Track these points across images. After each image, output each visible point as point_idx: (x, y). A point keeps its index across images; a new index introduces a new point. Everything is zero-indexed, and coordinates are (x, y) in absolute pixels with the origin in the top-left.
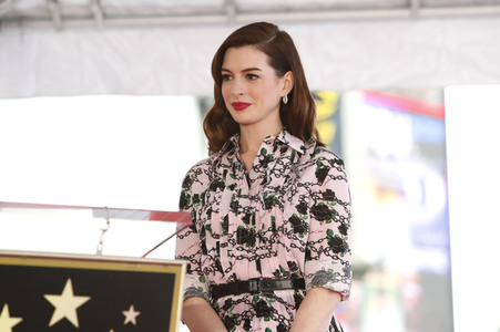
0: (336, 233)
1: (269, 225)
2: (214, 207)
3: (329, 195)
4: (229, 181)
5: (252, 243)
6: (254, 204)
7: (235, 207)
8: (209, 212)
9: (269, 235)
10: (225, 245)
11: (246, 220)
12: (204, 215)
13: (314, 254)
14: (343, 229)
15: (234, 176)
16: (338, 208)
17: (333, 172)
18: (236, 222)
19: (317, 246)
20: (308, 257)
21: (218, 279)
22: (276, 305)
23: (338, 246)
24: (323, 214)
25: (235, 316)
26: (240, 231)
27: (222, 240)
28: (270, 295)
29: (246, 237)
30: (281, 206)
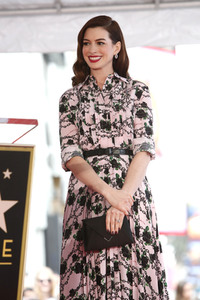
0: (148, 124)
1: (118, 119)
2: (86, 110)
3: (144, 105)
4: (90, 97)
5: (109, 129)
6: (107, 108)
7: (97, 110)
8: (83, 113)
9: (118, 125)
10: (94, 129)
11: (104, 116)
12: (80, 115)
13: (138, 136)
14: (151, 123)
15: (92, 95)
16: (148, 111)
17: (144, 93)
18: (99, 117)
19: (140, 132)
20: (135, 137)
21: (89, 147)
22: (121, 162)
23: (149, 132)
24: (141, 114)
25: (99, 167)
26: (102, 123)
27: (92, 127)
28: (118, 156)
29: (105, 126)
30: (124, 110)
